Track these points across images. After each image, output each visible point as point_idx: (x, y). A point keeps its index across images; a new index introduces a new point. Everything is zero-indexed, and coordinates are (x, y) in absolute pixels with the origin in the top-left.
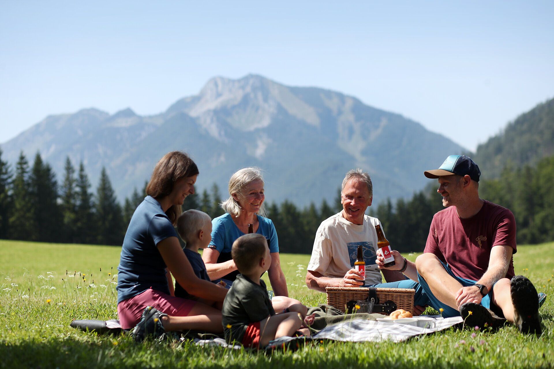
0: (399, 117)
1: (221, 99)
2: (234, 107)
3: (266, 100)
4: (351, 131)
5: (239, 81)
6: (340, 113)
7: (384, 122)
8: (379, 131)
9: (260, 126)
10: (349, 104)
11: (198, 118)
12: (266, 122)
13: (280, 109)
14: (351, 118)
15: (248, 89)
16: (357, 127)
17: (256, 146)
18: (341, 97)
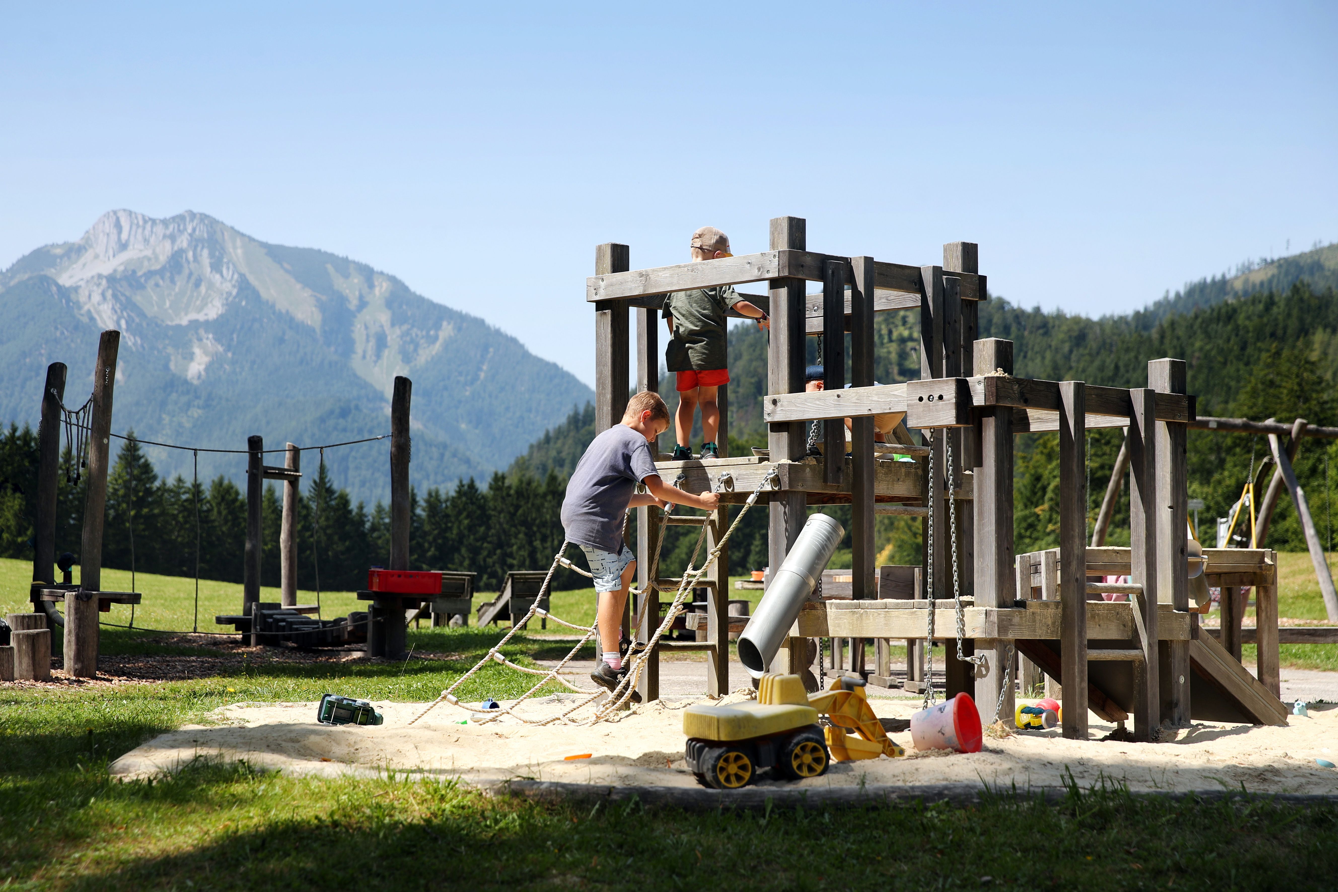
0: (480, 323)
1: (124, 256)
2: (150, 274)
3: (216, 267)
4: (381, 342)
5: (165, 223)
6: (363, 304)
7: (447, 330)
8: (437, 347)
9: (201, 317)
10: (381, 289)
11: (76, 289)
12: (214, 311)
13: (244, 286)
14: (384, 318)
15: (183, 242)
16: (394, 336)
17: (190, 357)
18: (368, 273)
